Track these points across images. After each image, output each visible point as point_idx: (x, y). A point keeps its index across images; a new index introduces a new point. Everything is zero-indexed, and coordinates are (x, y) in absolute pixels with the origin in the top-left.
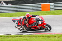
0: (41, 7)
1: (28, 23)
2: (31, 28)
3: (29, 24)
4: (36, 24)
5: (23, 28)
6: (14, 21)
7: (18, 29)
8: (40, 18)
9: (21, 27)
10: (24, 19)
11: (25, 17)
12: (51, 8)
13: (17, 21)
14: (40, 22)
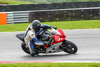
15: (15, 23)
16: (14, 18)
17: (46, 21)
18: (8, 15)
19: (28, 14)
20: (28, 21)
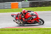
0: (11, 5)
1: (24, 17)
2: (27, 22)
3: (25, 19)
4: (31, 18)
5: (20, 22)
6: (13, 16)
7: (16, 22)
8: (34, 13)
9: (19, 21)
10: (21, 14)
11: (22, 13)
12: (19, 6)
13: (15, 16)
14: (34, 17)
15: (22, 8)
16: (22, 5)
17: (38, 7)
18: (19, 4)
19: (29, 3)
20: (29, 7)
